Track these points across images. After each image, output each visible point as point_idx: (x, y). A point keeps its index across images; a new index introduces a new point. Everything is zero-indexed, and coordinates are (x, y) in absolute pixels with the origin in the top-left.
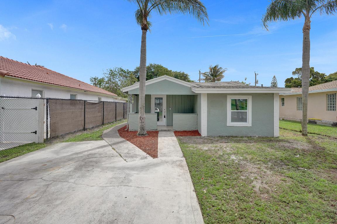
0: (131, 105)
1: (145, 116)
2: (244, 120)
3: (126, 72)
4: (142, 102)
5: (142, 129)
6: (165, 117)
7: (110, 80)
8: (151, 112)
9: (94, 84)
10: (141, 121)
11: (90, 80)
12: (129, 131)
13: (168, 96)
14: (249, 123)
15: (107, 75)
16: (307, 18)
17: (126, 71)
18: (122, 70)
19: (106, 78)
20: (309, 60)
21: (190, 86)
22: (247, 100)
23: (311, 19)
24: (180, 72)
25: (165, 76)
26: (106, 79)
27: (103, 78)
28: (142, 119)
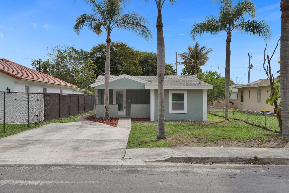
0: (97, 98)
1: (109, 106)
2: (182, 109)
3: (79, 53)
4: (106, 96)
5: (107, 115)
6: (125, 108)
7: (58, 63)
8: (113, 103)
9: (37, 69)
10: (106, 110)
11: (32, 63)
12: (96, 118)
13: (128, 91)
14: (185, 111)
15: (53, 57)
16: (229, 33)
17: (79, 51)
18: (75, 50)
19: (52, 61)
20: (230, 64)
21: (143, 83)
22: (184, 94)
23: (231, 34)
24: (151, 53)
25: (124, 74)
26: (53, 63)
27: (48, 61)
28: (106, 108)
